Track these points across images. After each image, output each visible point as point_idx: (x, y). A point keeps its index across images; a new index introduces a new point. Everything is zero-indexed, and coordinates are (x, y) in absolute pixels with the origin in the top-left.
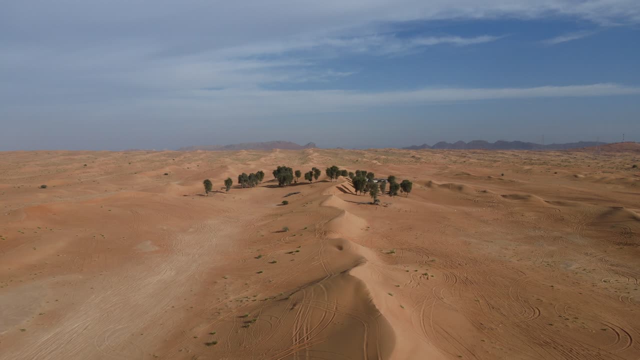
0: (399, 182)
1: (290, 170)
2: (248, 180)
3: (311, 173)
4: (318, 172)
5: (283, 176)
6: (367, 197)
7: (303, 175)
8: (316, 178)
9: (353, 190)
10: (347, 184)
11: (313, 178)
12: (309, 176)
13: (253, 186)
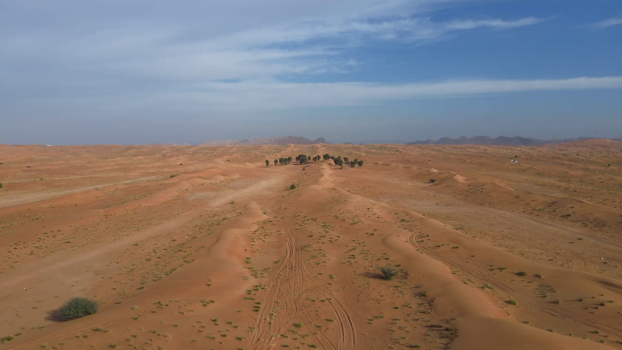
0: (358, 161)
1: (305, 156)
2: (284, 161)
3: (316, 158)
4: (319, 157)
5: (301, 159)
6: (338, 166)
7: (312, 159)
8: (318, 160)
9: (334, 164)
10: (332, 162)
11: (317, 160)
12: (315, 159)
13: (286, 164)
